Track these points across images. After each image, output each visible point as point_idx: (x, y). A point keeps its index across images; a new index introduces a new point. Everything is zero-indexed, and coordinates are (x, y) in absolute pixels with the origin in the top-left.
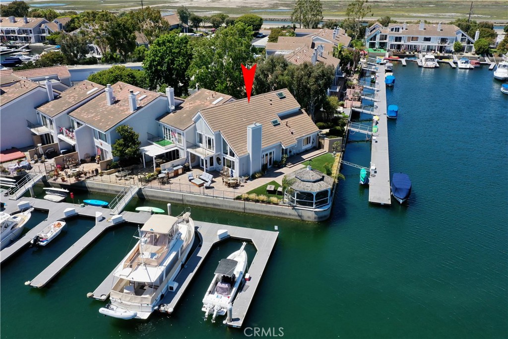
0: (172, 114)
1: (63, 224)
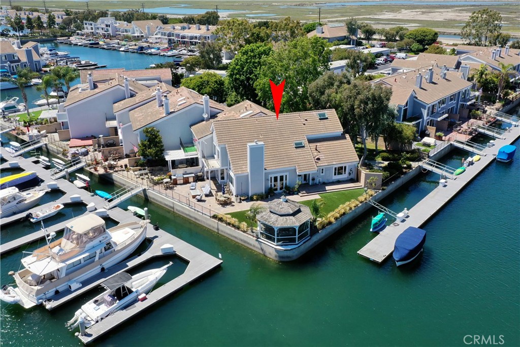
0: (204, 122)
1: (62, 207)
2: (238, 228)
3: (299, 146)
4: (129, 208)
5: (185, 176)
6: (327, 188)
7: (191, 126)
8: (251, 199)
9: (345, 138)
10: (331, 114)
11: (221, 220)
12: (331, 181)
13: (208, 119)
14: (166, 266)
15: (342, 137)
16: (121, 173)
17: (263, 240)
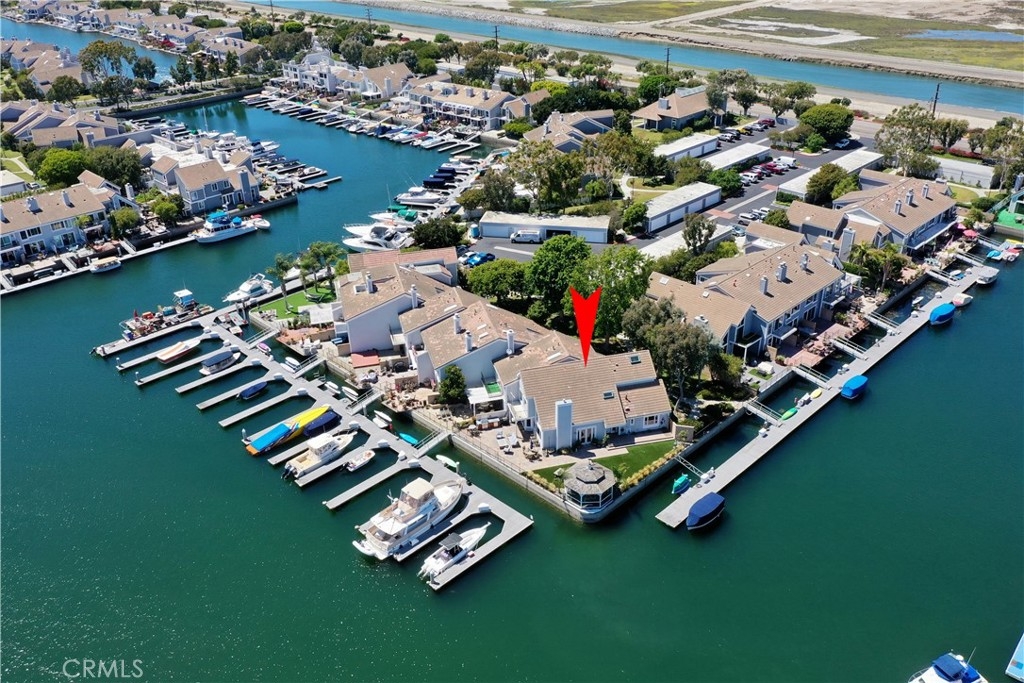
0: (508, 358)
1: (373, 454)
2: (547, 488)
3: (608, 396)
4: (438, 456)
5: (490, 421)
6: (637, 440)
7: (494, 361)
8: (558, 453)
9: (659, 384)
10: (645, 355)
11: (530, 478)
12: (640, 430)
13: (512, 356)
14: (486, 526)
15: (655, 383)
16: (421, 410)
17: (570, 503)
